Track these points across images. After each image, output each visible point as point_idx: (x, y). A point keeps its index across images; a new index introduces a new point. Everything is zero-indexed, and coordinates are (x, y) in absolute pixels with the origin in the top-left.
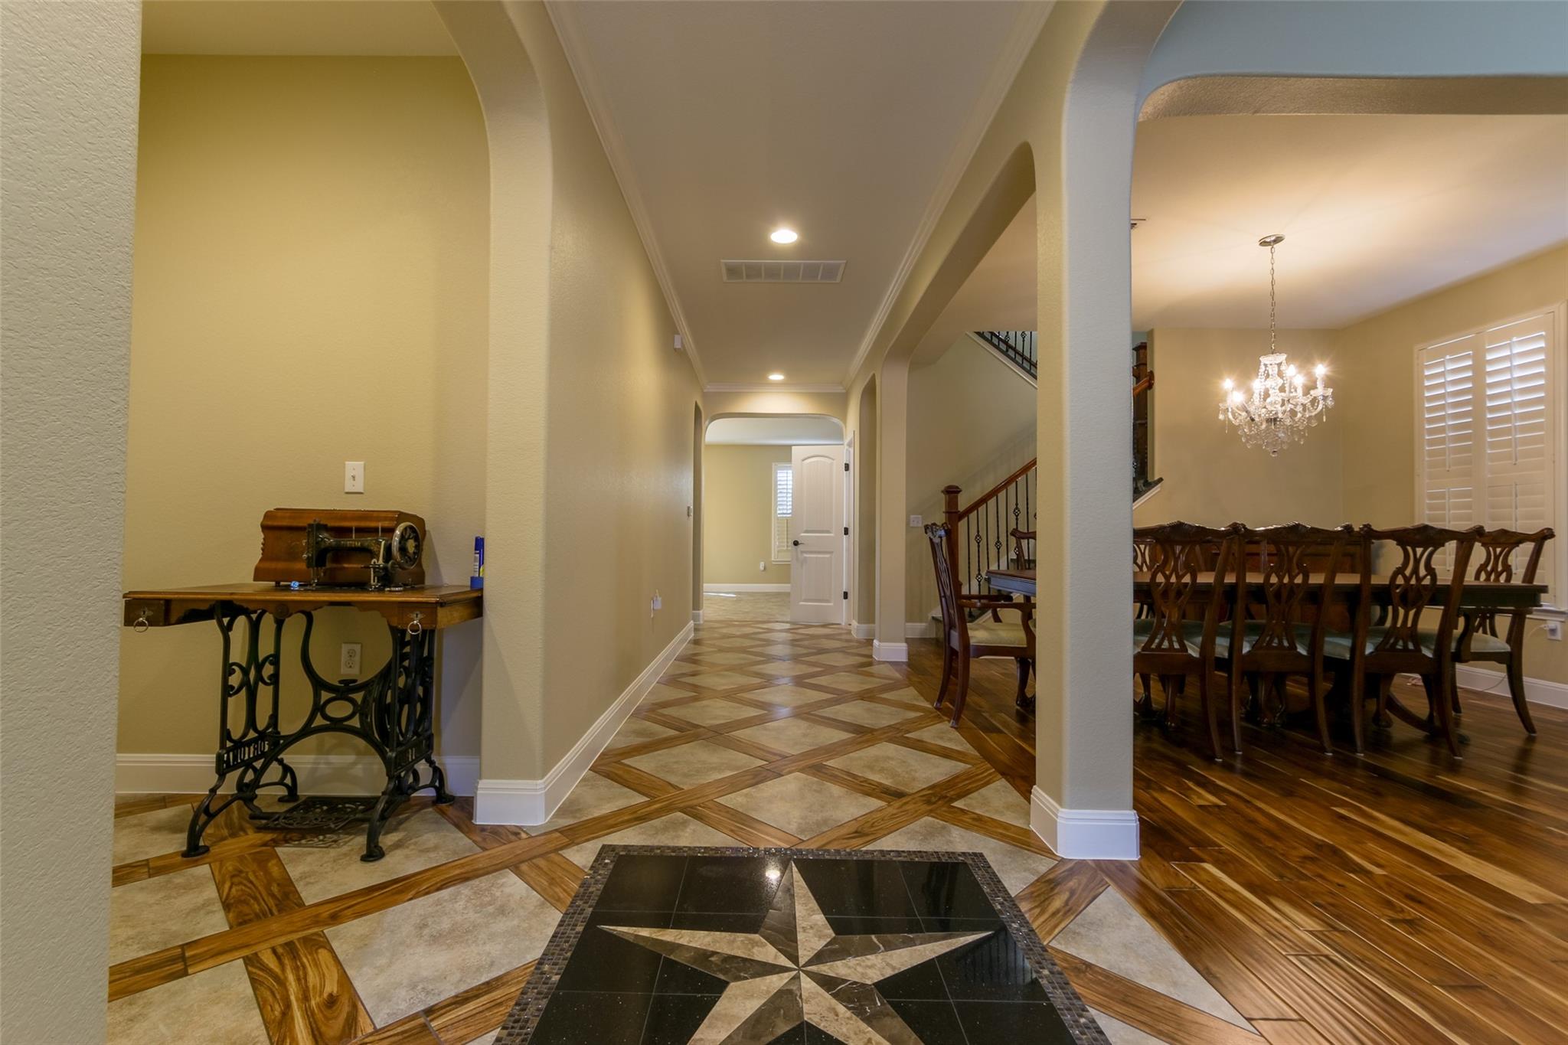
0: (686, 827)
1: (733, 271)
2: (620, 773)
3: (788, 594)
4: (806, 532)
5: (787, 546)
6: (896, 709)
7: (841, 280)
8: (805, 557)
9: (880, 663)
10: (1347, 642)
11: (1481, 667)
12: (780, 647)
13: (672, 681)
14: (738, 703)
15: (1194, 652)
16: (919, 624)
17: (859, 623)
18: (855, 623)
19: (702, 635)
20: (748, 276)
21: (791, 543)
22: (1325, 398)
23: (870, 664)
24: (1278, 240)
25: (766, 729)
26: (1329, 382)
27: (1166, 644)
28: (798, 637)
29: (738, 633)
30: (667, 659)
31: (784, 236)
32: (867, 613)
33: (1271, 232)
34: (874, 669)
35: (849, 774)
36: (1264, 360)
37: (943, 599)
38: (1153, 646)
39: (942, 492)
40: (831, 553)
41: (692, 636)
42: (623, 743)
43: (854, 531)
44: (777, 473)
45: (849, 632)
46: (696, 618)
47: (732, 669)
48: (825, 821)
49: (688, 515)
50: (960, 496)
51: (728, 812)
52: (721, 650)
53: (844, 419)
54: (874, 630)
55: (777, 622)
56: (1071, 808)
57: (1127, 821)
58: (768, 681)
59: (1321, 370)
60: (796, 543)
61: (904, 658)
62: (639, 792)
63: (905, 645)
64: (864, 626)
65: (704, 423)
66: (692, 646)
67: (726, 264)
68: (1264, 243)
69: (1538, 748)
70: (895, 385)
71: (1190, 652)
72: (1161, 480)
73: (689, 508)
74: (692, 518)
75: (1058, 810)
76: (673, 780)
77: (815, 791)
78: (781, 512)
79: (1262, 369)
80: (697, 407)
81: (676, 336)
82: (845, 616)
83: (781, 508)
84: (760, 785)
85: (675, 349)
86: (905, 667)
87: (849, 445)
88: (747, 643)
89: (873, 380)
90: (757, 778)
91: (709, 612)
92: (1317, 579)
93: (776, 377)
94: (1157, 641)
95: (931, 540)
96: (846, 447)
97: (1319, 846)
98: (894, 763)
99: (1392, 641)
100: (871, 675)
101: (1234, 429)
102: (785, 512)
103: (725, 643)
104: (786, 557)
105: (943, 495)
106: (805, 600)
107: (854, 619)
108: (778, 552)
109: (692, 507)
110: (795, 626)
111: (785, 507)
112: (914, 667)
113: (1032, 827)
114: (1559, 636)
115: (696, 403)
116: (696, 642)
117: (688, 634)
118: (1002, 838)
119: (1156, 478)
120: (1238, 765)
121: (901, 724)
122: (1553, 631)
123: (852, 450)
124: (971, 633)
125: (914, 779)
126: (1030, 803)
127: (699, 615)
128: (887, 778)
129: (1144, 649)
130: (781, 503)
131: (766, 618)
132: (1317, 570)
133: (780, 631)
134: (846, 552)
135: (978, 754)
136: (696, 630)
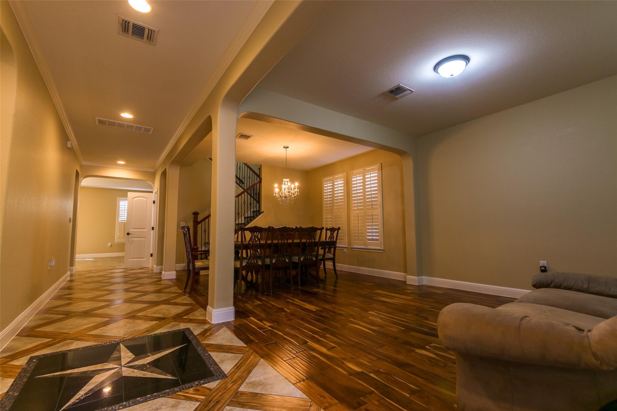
0: (73, 344)
1: (101, 122)
2: (35, 334)
3: (123, 257)
4: (134, 229)
5: (124, 235)
6: (168, 294)
7: (152, 133)
8: (133, 240)
9: (164, 280)
10: (297, 258)
11: (328, 262)
12: (118, 279)
13: (58, 297)
14: (97, 301)
15: (260, 263)
16: (182, 264)
17: (157, 266)
18: (155, 266)
19: (74, 278)
20: (109, 125)
21: (126, 234)
22: (297, 192)
23: (160, 281)
24: (288, 147)
25: (110, 308)
26: (299, 188)
27: (253, 261)
28: (127, 274)
29: (96, 275)
30: (55, 289)
31: (127, 115)
32: (160, 262)
33: (286, 145)
34: (162, 282)
35: (146, 316)
36: (284, 180)
37: (187, 253)
38: (249, 262)
39: (192, 214)
40: (145, 237)
41: (69, 278)
42: (33, 324)
43: (156, 229)
44: (120, 202)
45: (152, 270)
46: (71, 270)
47: (93, 290)
48: (134, 331)
49: (70, 222)
50: (199, 216)
51: (93, 336)
52: (86, 283)
53: (154, 183)
54: (163, 268)
55: (117, 269)
56: (216, 309)
57: (231, 309)
58: (112, 292)
59: (297, 184)
60: (128, 234)
61: (174, 277)
62: (47, 338)
63: (175, 272)
64: (159, 267)
65: (80, 179)
66: (69, 283)
67: (98, 119)
68: (284, 148)
69: (338, 280)
70: (174, 174)
71: (259, 263)
72: (263, 212)
73: (70, 218)
74: (71, 223)
75: (212, 310)
76: (65, 331)
77: (131, 323)
78: (121, 220)
79: (284, 182)
80: (77, 173)
81: (68, 142)
82: (151, 264)
83: (121, 218)
84: (107, 326)
85: (67, 147)
86: (175, 280)
87: (155, 193)
88: (100, 279)
89: (165, 170)
90: (106, 324)
91: (78, 268)
92: (290, 241)
93: (121, 162)
94: (250, 261)
95: (184, 232)
96: (154, 194)
97: (279, 309)
98: (164, 310)
99: (307, 256)
100: (161, 284)
101: (277, 198)
102: (123, 219)
103: (87, 280)
104: (122, 240)
105: (192, 215)
106: (132, 258)
107: (155, 264)
108: (119, 238)
109: (72, 218)
110: (126, 270)
111: (123, 218)
112: (178, 279)
113: (207, 319)
114: (346, 254)
115: (77, 170)
116: (71, 281)
117: (67, 277)
118: (196, 323)
119: (262, 211)
120: (271, 294)
121: (169, 298)
122: (345, 252)
123: (156, 195)
124: (196, 263)
125: (171, 314)
126: (206, 311)
127: (73, 269)
128: (161, 315)
129: (247, 263)
130: (121, 215)
131: (111, 268)
132: (290, 239)
133: (118, 273)
134: (152, 237)
135: (195, 303)
136: (71, 276)
